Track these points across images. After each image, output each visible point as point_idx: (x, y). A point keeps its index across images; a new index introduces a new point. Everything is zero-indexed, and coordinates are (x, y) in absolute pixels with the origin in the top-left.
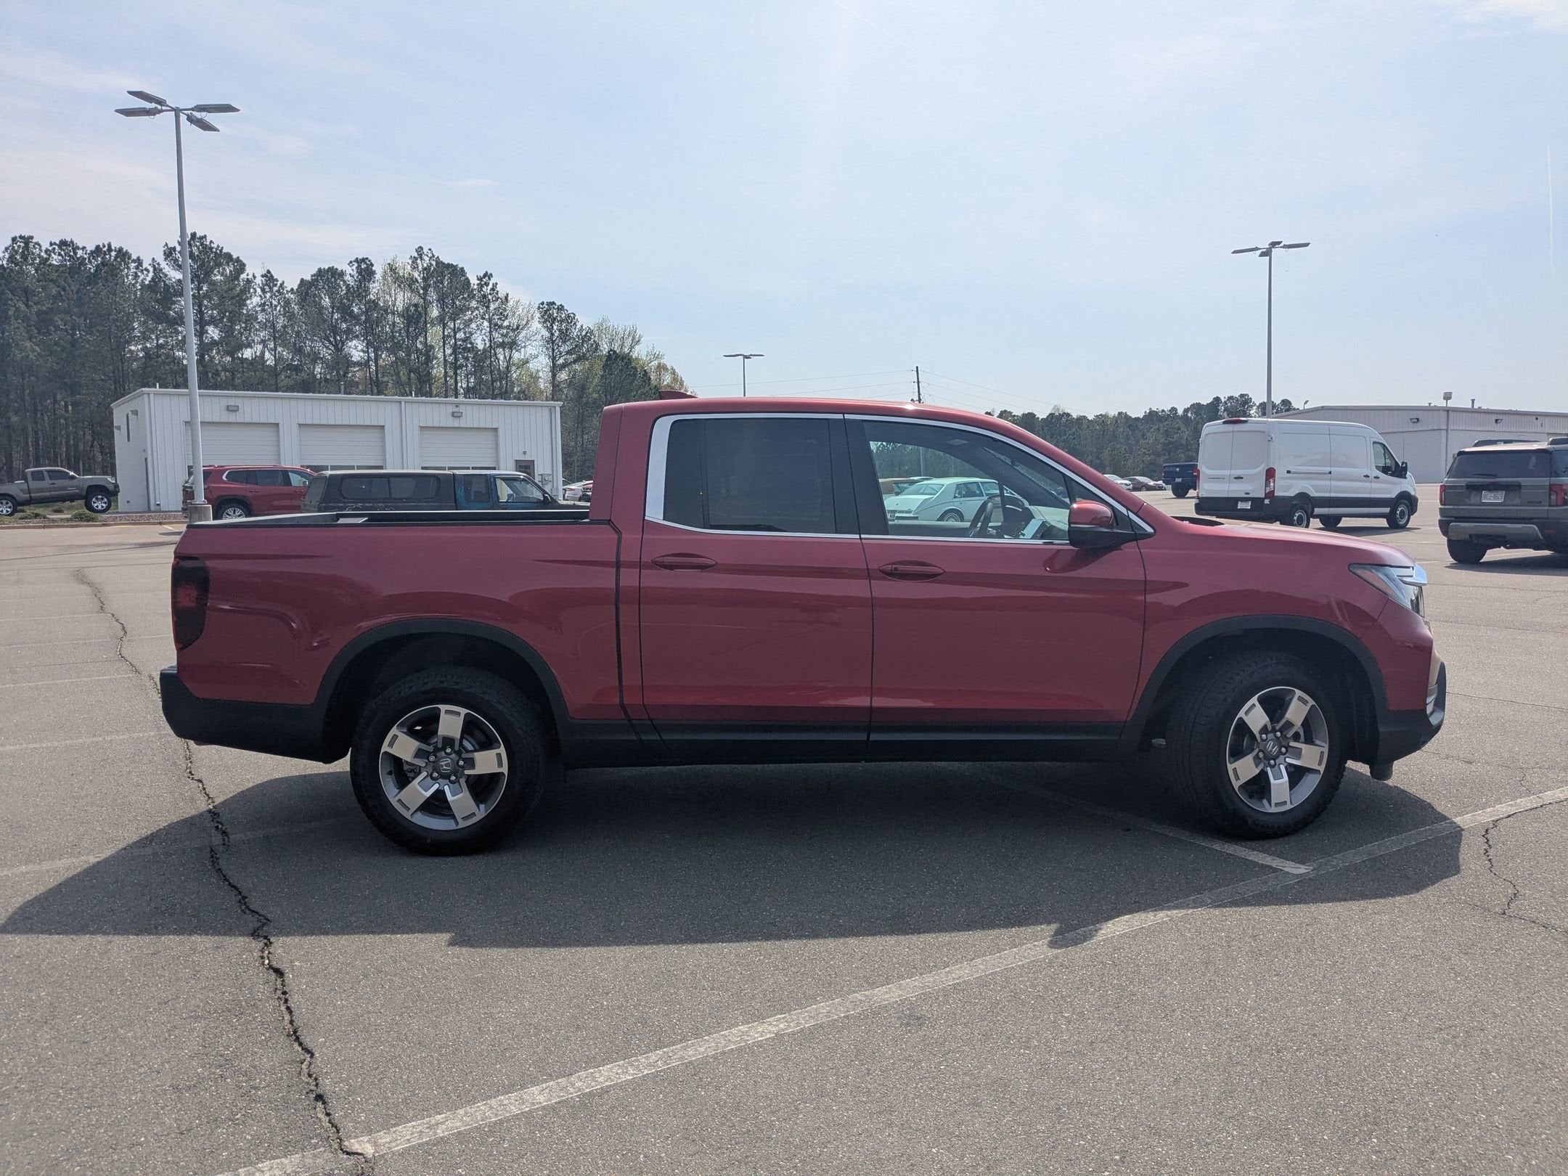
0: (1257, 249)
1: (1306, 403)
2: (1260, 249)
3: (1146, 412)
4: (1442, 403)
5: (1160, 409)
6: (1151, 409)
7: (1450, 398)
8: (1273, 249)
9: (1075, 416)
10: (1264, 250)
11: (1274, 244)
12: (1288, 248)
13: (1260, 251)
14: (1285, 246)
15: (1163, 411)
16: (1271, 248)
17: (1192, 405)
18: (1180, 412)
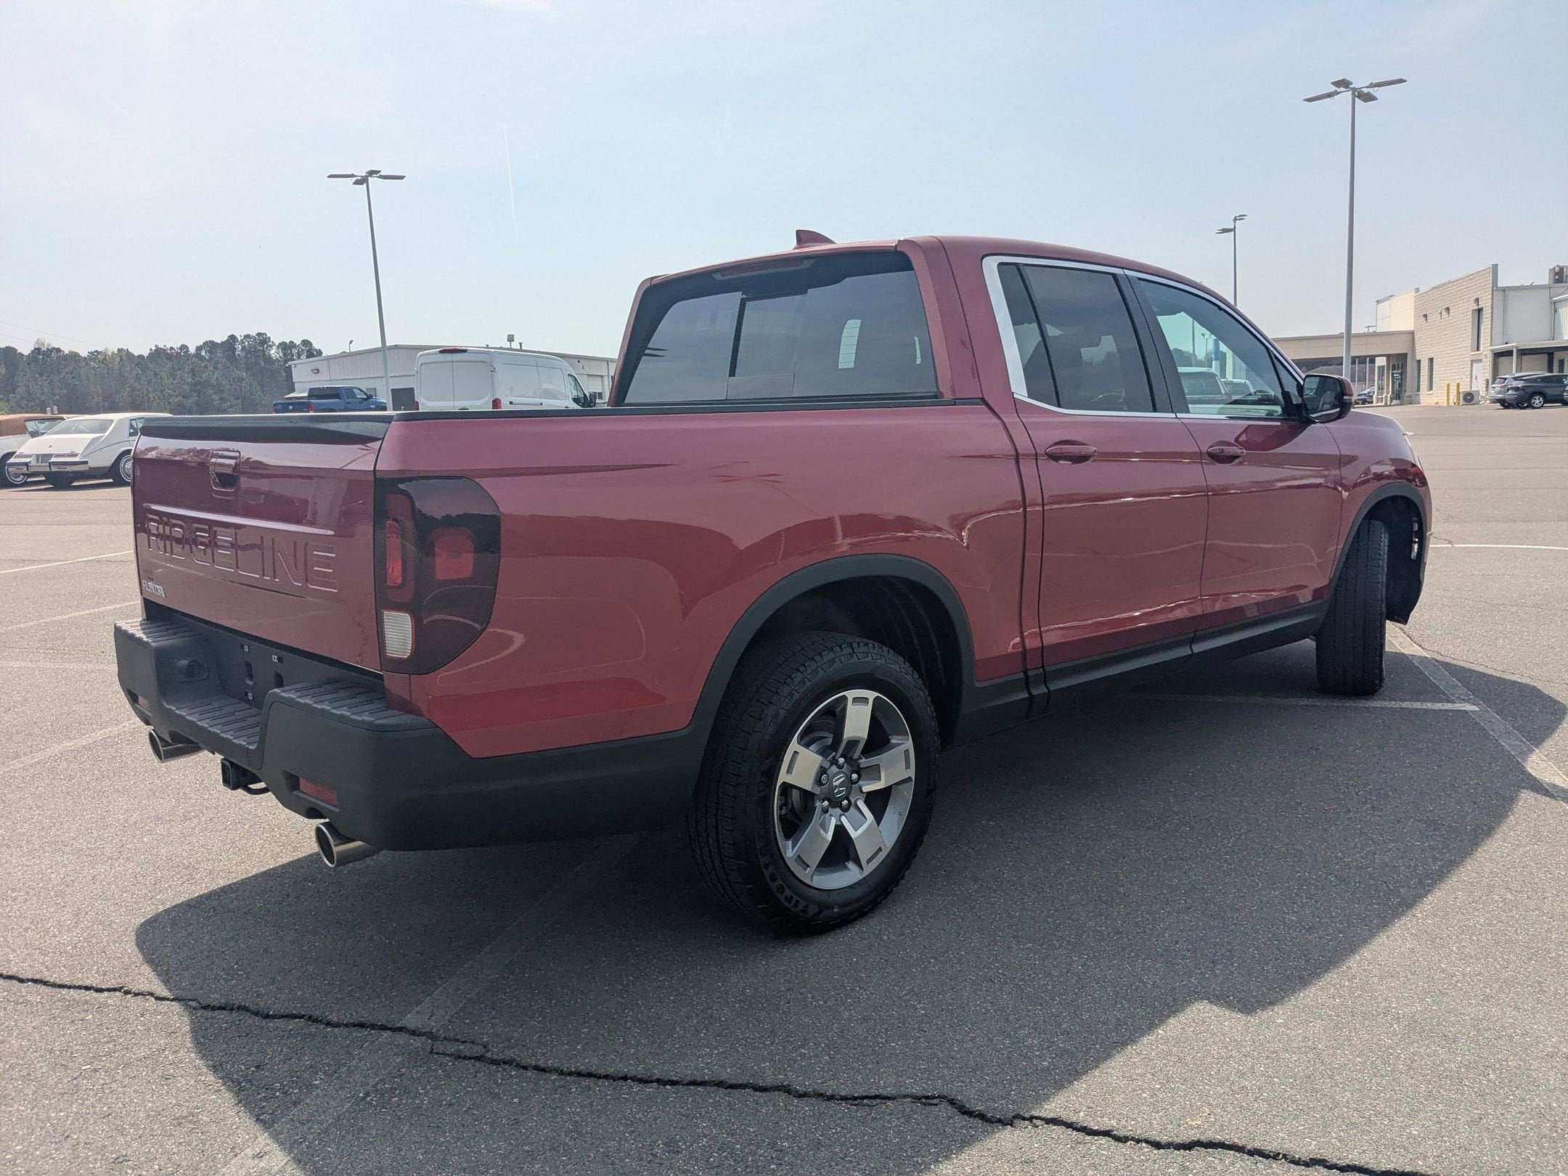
0: (352, 176)
1: (351, 342)
2: (356, 176)
3: (151, 349)
4: (507, 345)
5: (169, 347)
6: (156, 346)
7: (513, 341)
8: (370, 178)
9: (66, 352)
10: (359, 178)
11: (371, 173)
12: (384, 179)
13: (354, 179)
14: (381, 177)
15: (172, 348)
16: (368, 176)
17: (204, 343)
18: (192, 350)
